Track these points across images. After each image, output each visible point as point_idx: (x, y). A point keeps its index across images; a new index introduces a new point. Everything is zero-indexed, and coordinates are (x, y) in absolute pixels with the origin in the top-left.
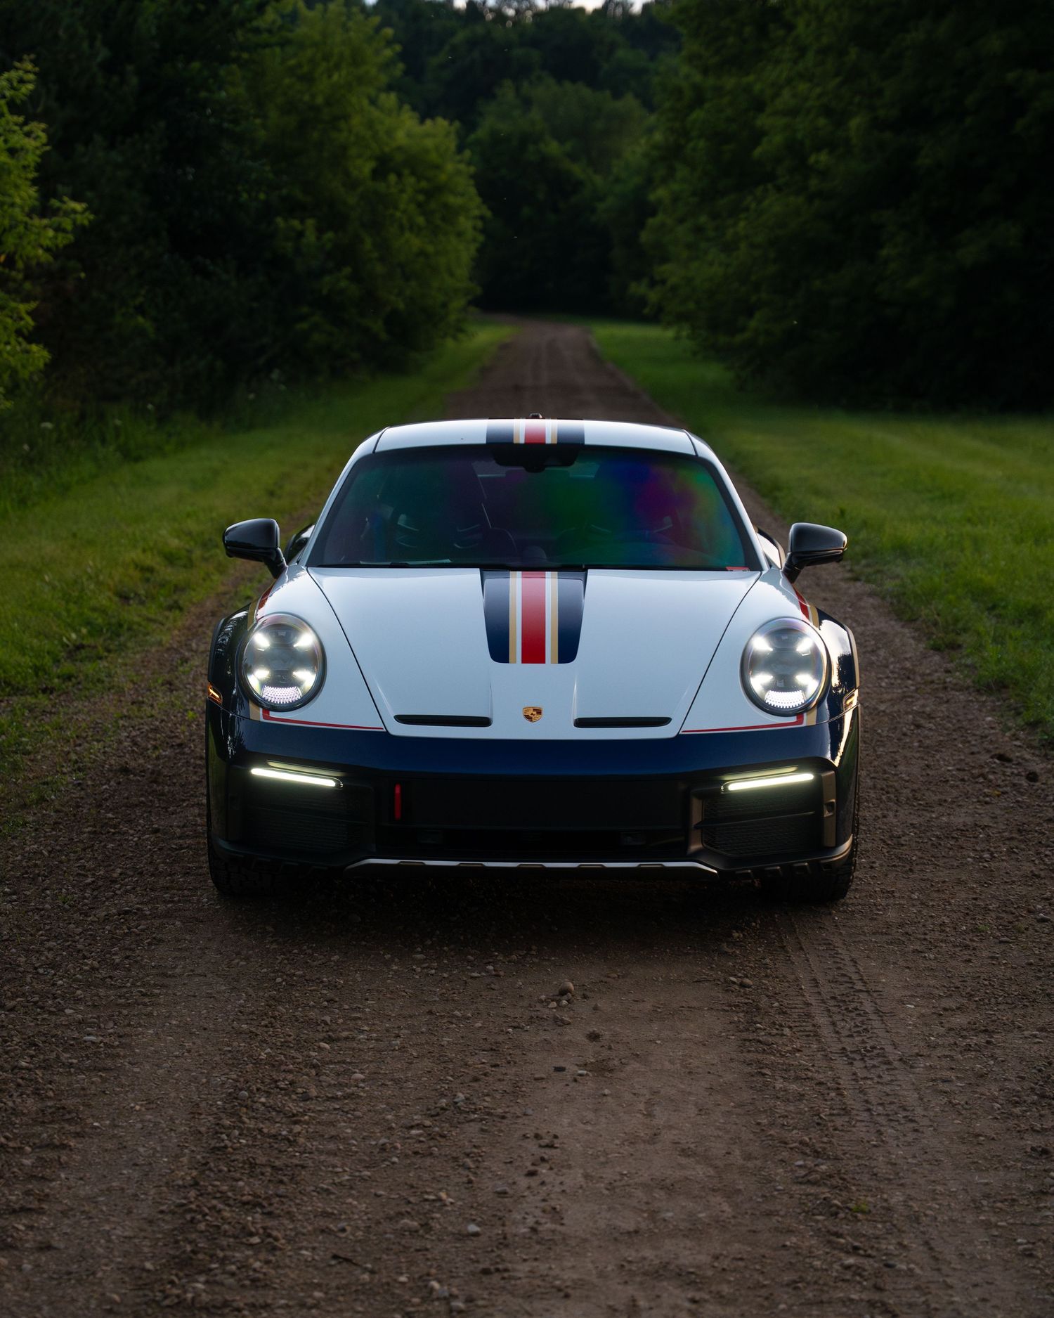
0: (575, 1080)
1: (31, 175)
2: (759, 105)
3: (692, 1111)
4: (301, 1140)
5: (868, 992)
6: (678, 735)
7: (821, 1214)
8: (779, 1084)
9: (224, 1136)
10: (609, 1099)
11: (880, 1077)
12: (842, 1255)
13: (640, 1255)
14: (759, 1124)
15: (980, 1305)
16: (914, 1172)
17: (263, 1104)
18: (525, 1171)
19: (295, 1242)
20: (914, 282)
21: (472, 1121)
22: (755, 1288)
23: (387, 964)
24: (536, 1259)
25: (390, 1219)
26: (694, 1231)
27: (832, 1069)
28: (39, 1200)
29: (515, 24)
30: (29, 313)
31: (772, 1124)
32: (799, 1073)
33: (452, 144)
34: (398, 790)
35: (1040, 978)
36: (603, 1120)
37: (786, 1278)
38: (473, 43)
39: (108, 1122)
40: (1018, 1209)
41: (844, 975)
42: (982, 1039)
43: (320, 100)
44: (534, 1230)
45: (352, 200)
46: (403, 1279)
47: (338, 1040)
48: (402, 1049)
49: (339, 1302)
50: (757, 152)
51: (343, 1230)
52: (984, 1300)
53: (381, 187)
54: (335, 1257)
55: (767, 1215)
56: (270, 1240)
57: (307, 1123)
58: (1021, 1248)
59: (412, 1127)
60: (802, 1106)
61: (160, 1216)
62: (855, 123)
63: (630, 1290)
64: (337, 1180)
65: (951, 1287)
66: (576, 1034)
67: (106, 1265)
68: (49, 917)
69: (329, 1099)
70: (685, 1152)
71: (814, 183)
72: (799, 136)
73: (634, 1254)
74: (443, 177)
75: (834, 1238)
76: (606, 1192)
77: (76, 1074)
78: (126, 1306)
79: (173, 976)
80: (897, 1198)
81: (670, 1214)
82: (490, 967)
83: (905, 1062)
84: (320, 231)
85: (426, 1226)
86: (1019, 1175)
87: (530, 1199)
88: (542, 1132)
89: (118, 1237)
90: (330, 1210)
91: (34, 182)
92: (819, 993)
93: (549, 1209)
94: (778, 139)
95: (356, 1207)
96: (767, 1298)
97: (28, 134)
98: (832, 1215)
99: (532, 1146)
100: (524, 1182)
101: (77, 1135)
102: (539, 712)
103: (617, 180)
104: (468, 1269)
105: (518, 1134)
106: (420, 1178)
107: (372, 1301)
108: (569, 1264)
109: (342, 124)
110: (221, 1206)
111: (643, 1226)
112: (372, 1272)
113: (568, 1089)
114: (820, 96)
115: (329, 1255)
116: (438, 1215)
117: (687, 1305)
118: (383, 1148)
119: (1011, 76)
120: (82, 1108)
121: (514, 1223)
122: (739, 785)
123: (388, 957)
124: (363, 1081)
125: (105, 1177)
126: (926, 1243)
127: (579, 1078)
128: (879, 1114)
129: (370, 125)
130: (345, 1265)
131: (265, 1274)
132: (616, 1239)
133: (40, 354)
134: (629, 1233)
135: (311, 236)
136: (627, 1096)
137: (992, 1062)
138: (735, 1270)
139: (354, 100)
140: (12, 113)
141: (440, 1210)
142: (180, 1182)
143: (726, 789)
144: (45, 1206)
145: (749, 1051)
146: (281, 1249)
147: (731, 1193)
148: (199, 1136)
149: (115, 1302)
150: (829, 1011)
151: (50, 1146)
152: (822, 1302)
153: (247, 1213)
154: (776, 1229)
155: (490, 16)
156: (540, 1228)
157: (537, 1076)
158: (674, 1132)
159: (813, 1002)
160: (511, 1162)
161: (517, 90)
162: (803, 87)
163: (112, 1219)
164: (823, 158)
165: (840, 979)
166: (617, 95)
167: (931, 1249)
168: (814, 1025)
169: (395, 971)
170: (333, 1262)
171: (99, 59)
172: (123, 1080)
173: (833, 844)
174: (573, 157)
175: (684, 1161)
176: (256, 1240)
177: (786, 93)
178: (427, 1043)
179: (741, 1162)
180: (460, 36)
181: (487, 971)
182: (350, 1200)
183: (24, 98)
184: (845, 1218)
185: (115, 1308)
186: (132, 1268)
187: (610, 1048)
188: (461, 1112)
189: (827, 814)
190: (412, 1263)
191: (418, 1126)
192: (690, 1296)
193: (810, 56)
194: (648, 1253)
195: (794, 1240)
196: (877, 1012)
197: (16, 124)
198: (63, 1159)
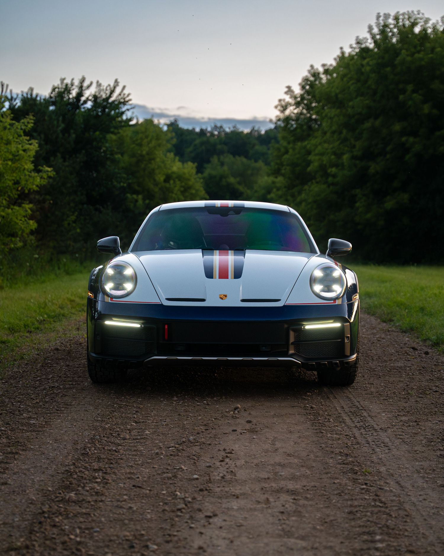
0: (241, 434)
1: (32, 159)
2: (309, 153)
3: (292, 443)
4: (121, 451)
5: (365, 410)
6: (284, 306)
7: (350, 473)
8: (329, 435)
9: (88, 450)
10: (256, 439)
11: (372, 434)
12: (360, 485)
13: (270, 485)
14: (321, 447)
15: (423, 501)
16: (389, 461)
17: (106, 440)
18: (219, 460)
19: (116, 481)
20: (369, 216)
21: (196, 445)
22: (321, 496)
23: (162, 402)
24: (224, 487)
25: (159, 474)
26: (293, 478)
27: (351, 432)
28: (4, 469)
29: (218, 137)
30: (29, 208)
31: (327, 447)
32: (337, 432)
33: (194, 171)
34: (166, 327)
35: (437, 407)
36: (253, 446)
37: (336, 492)
38: (202, 143)
39: (37, 447)
40: (436, 473)
41: (354, 405)
42: (415, 424)
43: (144, 153)
44: (223, 477)
45: (157, 189)
46: (164, 492)
47: (140, 422)
48: (167, 425)
49: (135, 500)
50: (309, 169)
51: (138, 478)
52: (424, 500)
53: (167, 185)
54: (134, 486)
55: (326, 473)
56: (105, 480)
57: (124, 446)
58: (439, 484)
59: (170, 447)
60: (339, 442)
61: (57, 474)
62: (346, 157)
63: (266, 496)
64: (136, 463)
65: (409, 495)
66: (242, 421)
67: (31, 489)
68: (20, 389)
69: (134, 439)
70: (289, 455)
71: (330, 179)
72: (325, 163)
73: (267, 485)
74: (191, 183)
75: (356, 480)
76: (255, 466)
77: (25, 433)
78: (38, 501)
79: (71, 405)
80: (383, 469)
81: (283, 473)
82: (205, 402)
83: (383, 430)
84: (144, 199)
85: (175, 476)
86: (435, 463)
87: (221, 468)
88: (227, 448)
89: (38, 480)
90: (132, 471)
91: (33, 162)
92: (344, 411)
93: (229, 471)
94: (316, 164)
95: (144, 471)
96: (327, 499)
97: (30, 144)
98: (355, 473)
99: (223, 453)
100: (218, 464)
101: (23, 450)
102: (226, 296)
103: (256, 191)
104: (193, 490)
105: (217, 449)
106: (172, 462)
107: (149, 499)
108: (238, 488)
109: (153, 162)
110: (84, 470)
111: (271, 477)
112: (150, 490)
113: (238, 436)
114: (332, 148)
115: (131, 485)
116: (181, 473)
117: (292, 501)
118: (157, 454)
119: (404, 139)
120: (26, 442)
121: (214, 475)
122: (309, 326)
123: (162, 399)
124: (150, 434)
125: (34, 463)
126: (397, 482)
127: (243, 433)
128: (373, 445)
129: (163, 162)
130: (138, 488)
131: (102, 491)
132: (259, 481)
133: (33, 225)
134: (265, 479)
135: (140, 202)
136: (264, 439)
137: (420, 430)
138: (313, 490)
139: (157, 153)
140: (25, 135)
141: (181, 471)
142: (67, 464)
143: (304, 328)
144: (7, 471)
145: (316, 426)
146: (110, 483)
147: (310, 468)
148: (77, 450)
149: (34, 500)
150: (349, 415)
151: (11, 453)
152: (352, 499)
153: (96, 472)
154: (330, 478)
155: (208, 135)
156: (225, 477)
157: (225, 432)
158: (284, 449)
159: (341, 412)
160: (213, 458)
161: (219, 159)
162: (326, 145)
163: (35, 475)
164: (334, 170)
165: (354, 407)
166: (256, 161)
167: (399, 484)
168: (343, 419)
169: (165, 404)
170: (133, 488)
171: (60, 128)
172: (46, 434)
173: (349, 355)
174: (239, 183)
175: (289, 458)
176: (99, 480)
177: (319, 148)
178: (177, 423)
179: (313, 458)
180: (197, 142)
181: (204, 403)
182: (142, 469)
183: (30, 129)
184: (361, 475)
185: (33, 502)
186: (43, 490)
187: (256, 425)
188: (191, 443)
189: (346, 341)
190: (167, 488)
191: (173, 447)
192: (293, 497)
193: (328, 135)
194: (274, 485)
195: (338, 481)
196: (369, 416)
197: (26, 140)
198: (16, 457)
